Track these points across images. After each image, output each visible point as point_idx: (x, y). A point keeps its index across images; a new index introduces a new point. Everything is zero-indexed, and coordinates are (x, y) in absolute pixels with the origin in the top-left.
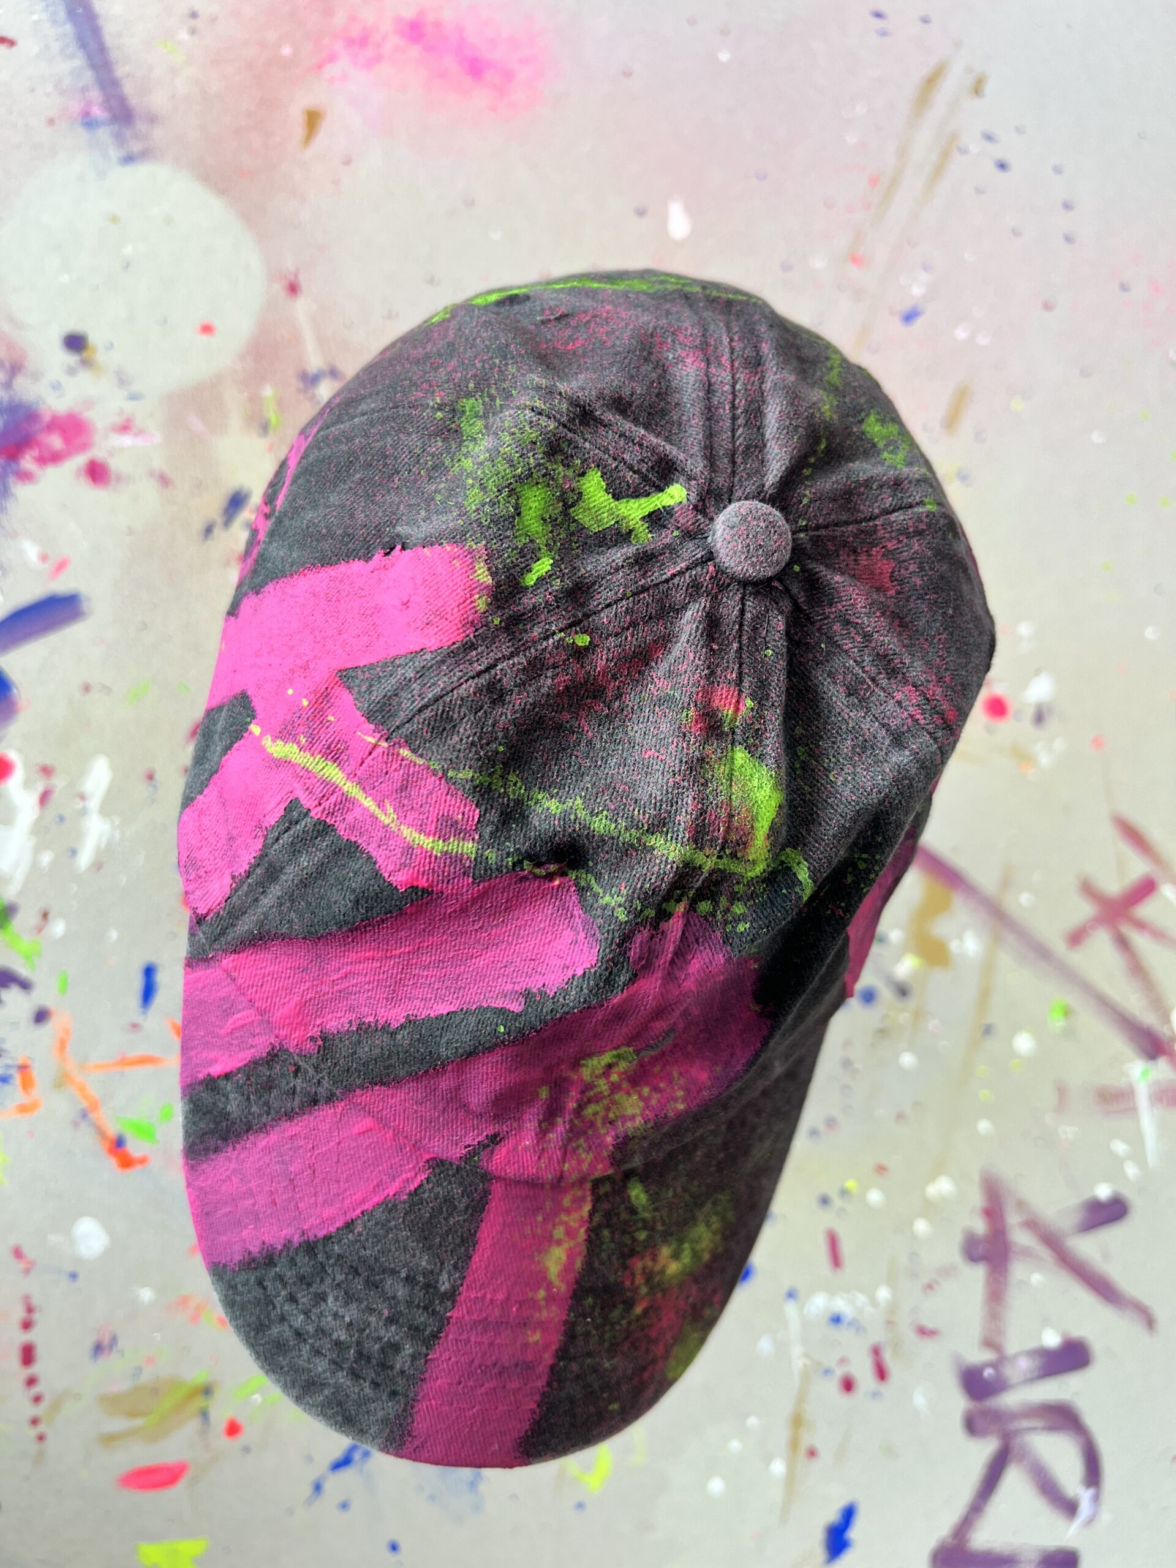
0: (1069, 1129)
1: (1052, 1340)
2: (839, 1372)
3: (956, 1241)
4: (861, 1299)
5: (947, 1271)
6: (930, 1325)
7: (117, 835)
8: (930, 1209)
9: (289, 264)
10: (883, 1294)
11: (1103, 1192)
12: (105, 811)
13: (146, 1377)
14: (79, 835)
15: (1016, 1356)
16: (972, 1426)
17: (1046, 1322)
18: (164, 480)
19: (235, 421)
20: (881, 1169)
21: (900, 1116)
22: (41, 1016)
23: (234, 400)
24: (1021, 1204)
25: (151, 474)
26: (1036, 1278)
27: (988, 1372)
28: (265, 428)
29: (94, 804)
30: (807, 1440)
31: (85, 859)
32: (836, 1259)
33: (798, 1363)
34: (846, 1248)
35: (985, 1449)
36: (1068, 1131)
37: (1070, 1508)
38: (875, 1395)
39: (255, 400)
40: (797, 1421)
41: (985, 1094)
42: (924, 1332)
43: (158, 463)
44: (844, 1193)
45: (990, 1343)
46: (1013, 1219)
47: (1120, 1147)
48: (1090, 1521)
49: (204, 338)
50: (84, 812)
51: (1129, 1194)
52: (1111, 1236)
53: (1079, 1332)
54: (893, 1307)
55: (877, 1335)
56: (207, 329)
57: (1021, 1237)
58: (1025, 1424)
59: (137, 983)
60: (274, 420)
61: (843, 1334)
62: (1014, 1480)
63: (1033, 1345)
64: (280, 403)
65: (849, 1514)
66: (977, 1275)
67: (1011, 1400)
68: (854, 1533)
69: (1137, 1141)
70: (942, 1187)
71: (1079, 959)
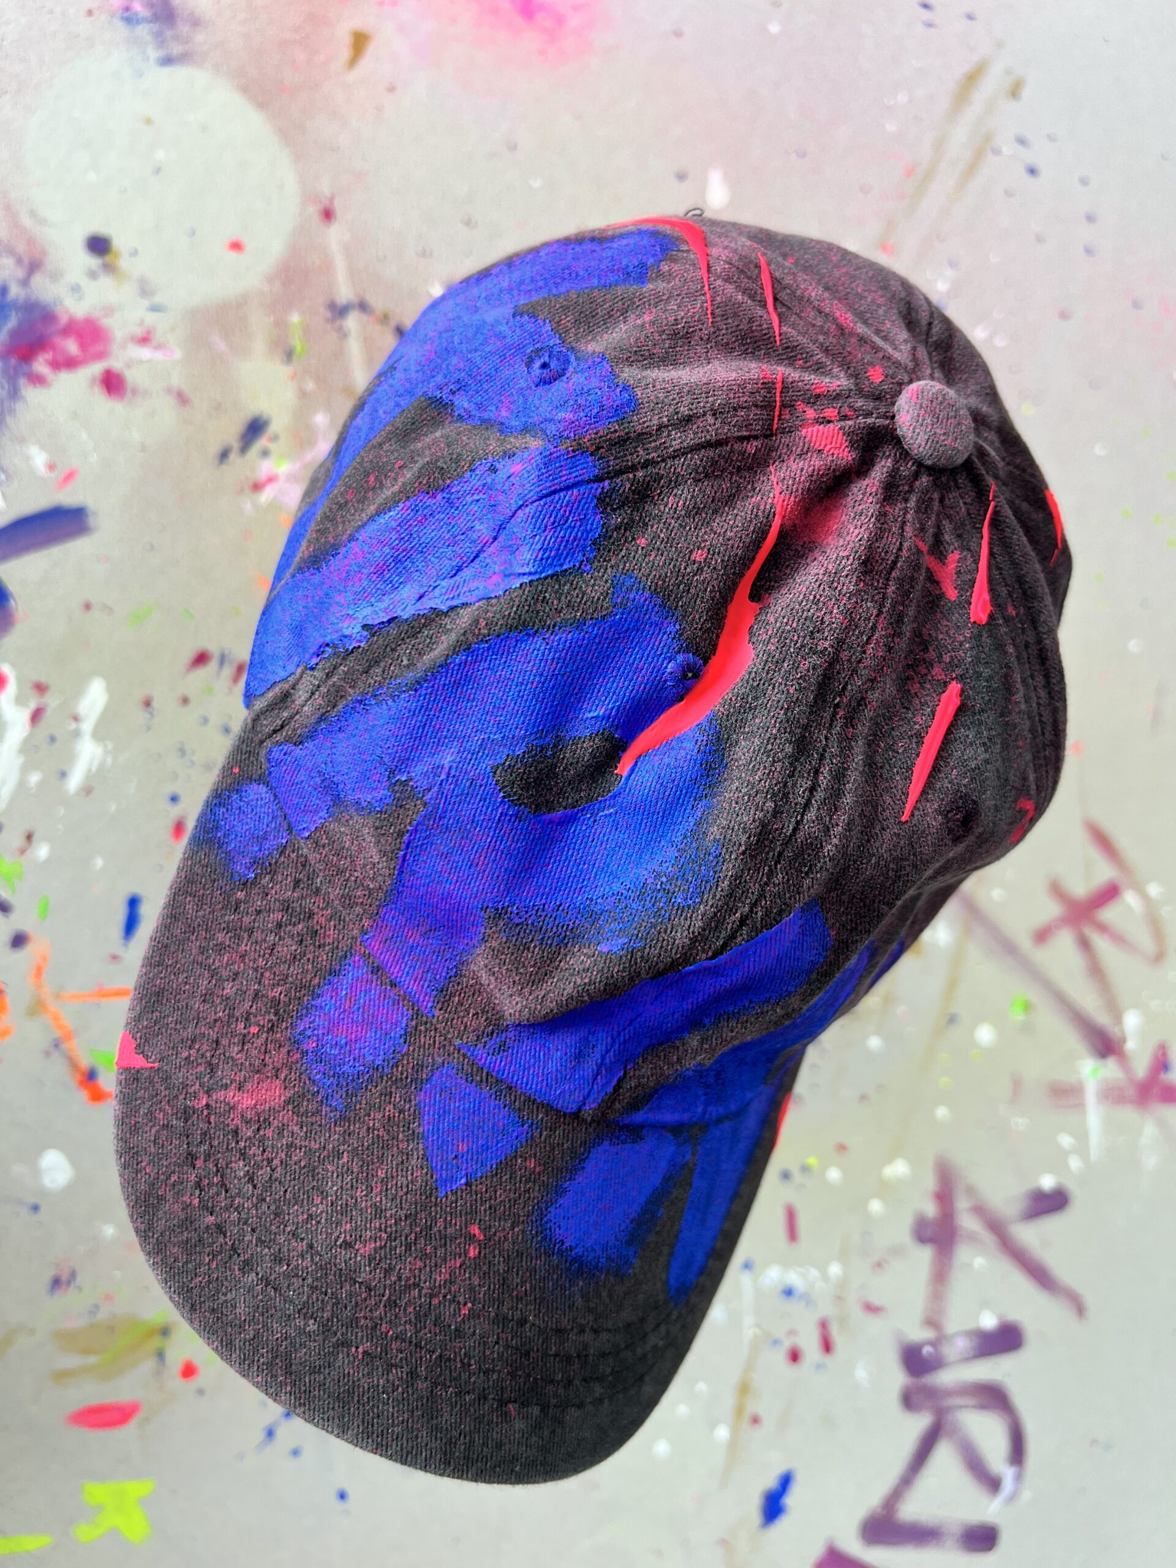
0: (1020, 1120)
1: (989, 1321)
2: (787, 1344)
3: (907, 1221)
4: (814, 1273)
5: (897, 1251)
6: (876, 1301)
7: (109, 761)
8: (886, 1190)
9: (325, 188)
10: (835, 1269)
11: (1047, 1183)
12: (98, 735)
13: (101, 1315)
14: (71, 757)
15: (954, 1335)
16: (909, 1401)
17: (985, 1304)
18: (182, 399)
19: (259, 345)
20: (842, 1148)
21: (863, 1098)
22: (19, 941)
23: (259, 322)
24: (970, 1191)
25: (169, 390)
26: (979, 1262)
27: (927, 1350)
28: (289, 355)
29: (87, 726)
30: (751, 1408)
31: (75, 781)
32: (792, 1233)
33: (749, 1331)
34: (803, 1223)
35: (919, 1423)
36: (1020, 1123)
37: (993, 1484)
38: (819, 1367)
39: (281, 325)
40: (744, 1389)
41: (944, 1081)
42: (871, 1308)
43: (176, 380)
44: (805, 1169)
45: (932, 1322)
46: (962, 1204)
47: (1066, 1141)
48: (1012, 1498)
49: (233, 255)
50: (77, 734)
51: (1071, 1186)
52: (1052, 1225)
53: (1013, 1315)
54: (843, 1283)
55: (826, 1309)
56: (236, 246)
57: (968, 1222)
58: (958, 1401)
59: (120, 914)
60: (299, 348)
61: (794, 1307)
62: (944, 1456)
63: (970, 1326)
64: (306, 330)
65: (786, 1481)
66: (924, 1256)
67: (945, 1378)
68: (790, 1500)
69: (1081, 1136)
70: (898, 1169)
71: (1043, 956)
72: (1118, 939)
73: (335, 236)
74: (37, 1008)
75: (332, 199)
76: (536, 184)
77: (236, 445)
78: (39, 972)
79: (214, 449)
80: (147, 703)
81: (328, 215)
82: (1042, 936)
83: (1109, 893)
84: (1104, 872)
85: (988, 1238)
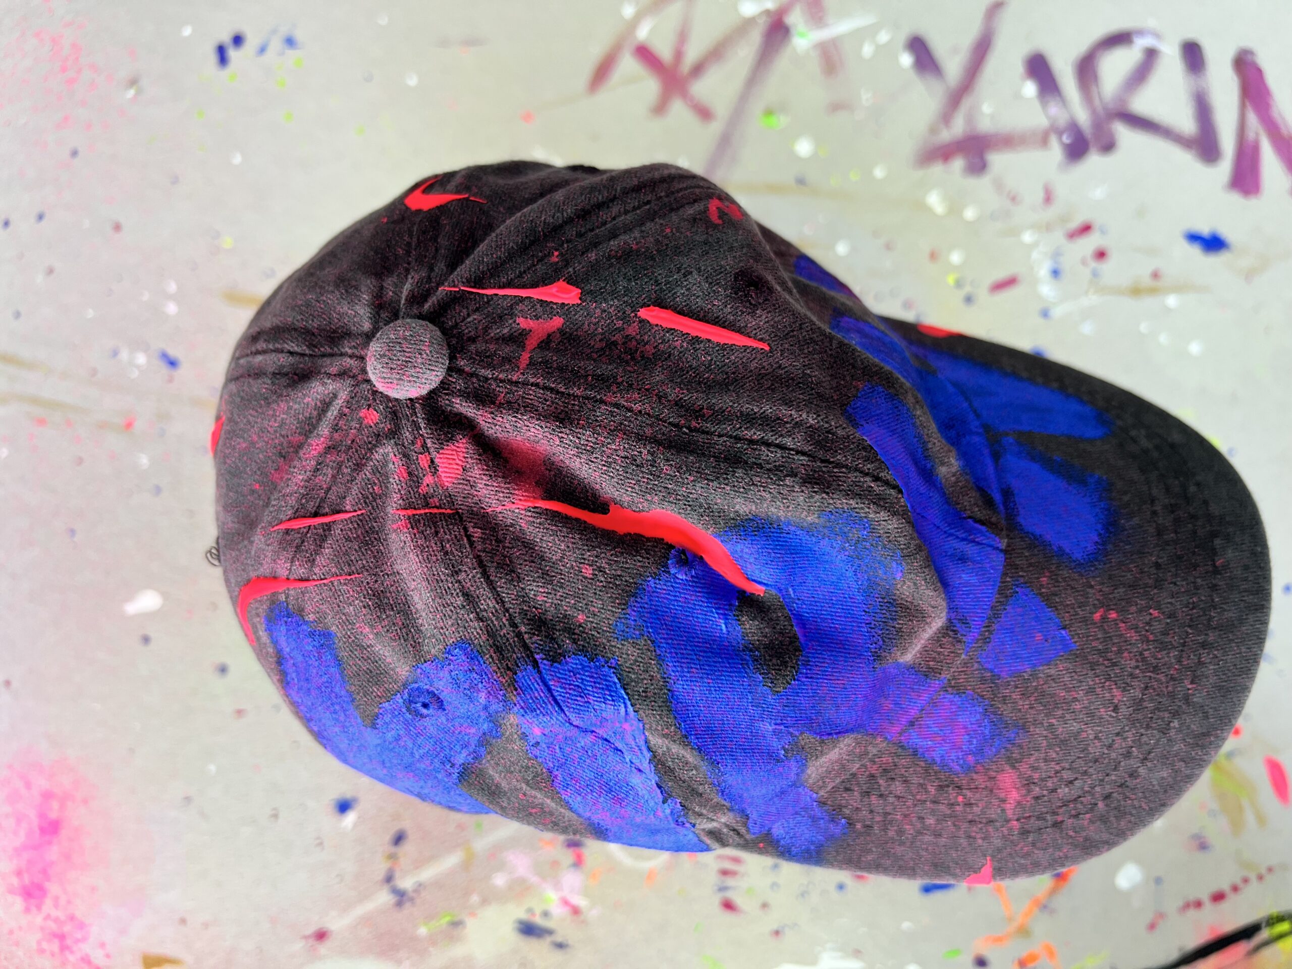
0: (864, 97)
1: (1030, 89)
2: (1093, 264)
3: (973, 182)
4: (1035, 255)
5: (999, 185)
6: (1041, 195)
7: (829, 945)
8: (955, 209)
9: (298, 946)
10: (1027, 237)
11: (906, 60)
12: (813, 961)
13: (1214, 805)
15: (1048, 117)
16: (1108, 147)
17: (1018, 96)
19: (458, 951)
20: (933, 256)
21: (888, 247)
22: (981, 962)
23: (439, 958)
24: (933, 130)
26: (987, 109)
27: (1066, 139)
28: (456, 924)
30: (1147, 281)
32: (1011, 282)
33: (1092, 299)
34: (1001, 274)
35: (1123, 133)
36: (866, 97)
37: (1151, 54)
38: (1103, 232)
39: (432, 940)
40: (1136, 291)
41: (854, 176)
42: (1048, 198)
44: (959, 284)
45: (1044, 141)
46: (946, 136)
47: (867, 50)
48: (1157, 35)
51: (902, 37)
52: (940, 47)
53: (1019, 68)
54: (1035, 227)
55: (1058, 237)
57: (958, 128)
58: (1097, 102)
59: (938, 896)
60: (447, 919)
61: (1065, 265)
62: (1142, 105)
63: (1037, 104)
64: (430, 917)
65: (1194, 237)
66: (998, 160)
67: (1083, 117)
68: (1205, 230)
69: (861, 35)
70: (935, 201)
71: (722, 108)
72: (682, 37)
73: (337, 924)
74: (1024, 931)
75: (306, 937)
76: (212, 768)
77: (549, 939)
78: (998, 940)
79: (558, 956)
80: (777, 933)
81: (321, 935)
82: (704, 113)
83: (644, 53)
84: (628, 64)
85: (966, 104)
